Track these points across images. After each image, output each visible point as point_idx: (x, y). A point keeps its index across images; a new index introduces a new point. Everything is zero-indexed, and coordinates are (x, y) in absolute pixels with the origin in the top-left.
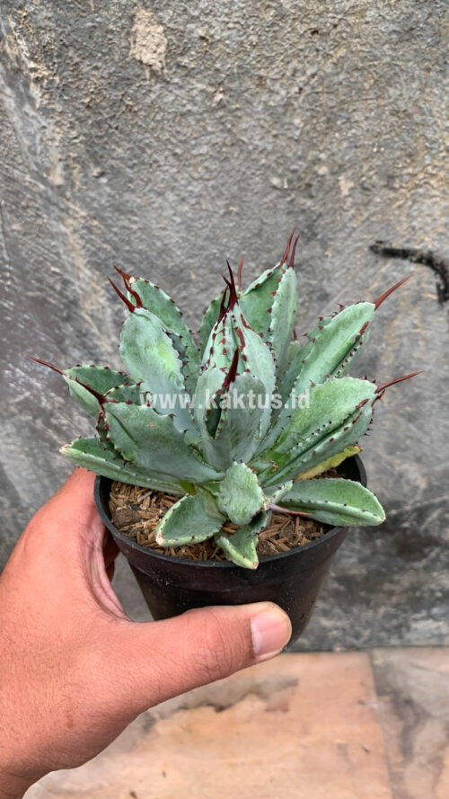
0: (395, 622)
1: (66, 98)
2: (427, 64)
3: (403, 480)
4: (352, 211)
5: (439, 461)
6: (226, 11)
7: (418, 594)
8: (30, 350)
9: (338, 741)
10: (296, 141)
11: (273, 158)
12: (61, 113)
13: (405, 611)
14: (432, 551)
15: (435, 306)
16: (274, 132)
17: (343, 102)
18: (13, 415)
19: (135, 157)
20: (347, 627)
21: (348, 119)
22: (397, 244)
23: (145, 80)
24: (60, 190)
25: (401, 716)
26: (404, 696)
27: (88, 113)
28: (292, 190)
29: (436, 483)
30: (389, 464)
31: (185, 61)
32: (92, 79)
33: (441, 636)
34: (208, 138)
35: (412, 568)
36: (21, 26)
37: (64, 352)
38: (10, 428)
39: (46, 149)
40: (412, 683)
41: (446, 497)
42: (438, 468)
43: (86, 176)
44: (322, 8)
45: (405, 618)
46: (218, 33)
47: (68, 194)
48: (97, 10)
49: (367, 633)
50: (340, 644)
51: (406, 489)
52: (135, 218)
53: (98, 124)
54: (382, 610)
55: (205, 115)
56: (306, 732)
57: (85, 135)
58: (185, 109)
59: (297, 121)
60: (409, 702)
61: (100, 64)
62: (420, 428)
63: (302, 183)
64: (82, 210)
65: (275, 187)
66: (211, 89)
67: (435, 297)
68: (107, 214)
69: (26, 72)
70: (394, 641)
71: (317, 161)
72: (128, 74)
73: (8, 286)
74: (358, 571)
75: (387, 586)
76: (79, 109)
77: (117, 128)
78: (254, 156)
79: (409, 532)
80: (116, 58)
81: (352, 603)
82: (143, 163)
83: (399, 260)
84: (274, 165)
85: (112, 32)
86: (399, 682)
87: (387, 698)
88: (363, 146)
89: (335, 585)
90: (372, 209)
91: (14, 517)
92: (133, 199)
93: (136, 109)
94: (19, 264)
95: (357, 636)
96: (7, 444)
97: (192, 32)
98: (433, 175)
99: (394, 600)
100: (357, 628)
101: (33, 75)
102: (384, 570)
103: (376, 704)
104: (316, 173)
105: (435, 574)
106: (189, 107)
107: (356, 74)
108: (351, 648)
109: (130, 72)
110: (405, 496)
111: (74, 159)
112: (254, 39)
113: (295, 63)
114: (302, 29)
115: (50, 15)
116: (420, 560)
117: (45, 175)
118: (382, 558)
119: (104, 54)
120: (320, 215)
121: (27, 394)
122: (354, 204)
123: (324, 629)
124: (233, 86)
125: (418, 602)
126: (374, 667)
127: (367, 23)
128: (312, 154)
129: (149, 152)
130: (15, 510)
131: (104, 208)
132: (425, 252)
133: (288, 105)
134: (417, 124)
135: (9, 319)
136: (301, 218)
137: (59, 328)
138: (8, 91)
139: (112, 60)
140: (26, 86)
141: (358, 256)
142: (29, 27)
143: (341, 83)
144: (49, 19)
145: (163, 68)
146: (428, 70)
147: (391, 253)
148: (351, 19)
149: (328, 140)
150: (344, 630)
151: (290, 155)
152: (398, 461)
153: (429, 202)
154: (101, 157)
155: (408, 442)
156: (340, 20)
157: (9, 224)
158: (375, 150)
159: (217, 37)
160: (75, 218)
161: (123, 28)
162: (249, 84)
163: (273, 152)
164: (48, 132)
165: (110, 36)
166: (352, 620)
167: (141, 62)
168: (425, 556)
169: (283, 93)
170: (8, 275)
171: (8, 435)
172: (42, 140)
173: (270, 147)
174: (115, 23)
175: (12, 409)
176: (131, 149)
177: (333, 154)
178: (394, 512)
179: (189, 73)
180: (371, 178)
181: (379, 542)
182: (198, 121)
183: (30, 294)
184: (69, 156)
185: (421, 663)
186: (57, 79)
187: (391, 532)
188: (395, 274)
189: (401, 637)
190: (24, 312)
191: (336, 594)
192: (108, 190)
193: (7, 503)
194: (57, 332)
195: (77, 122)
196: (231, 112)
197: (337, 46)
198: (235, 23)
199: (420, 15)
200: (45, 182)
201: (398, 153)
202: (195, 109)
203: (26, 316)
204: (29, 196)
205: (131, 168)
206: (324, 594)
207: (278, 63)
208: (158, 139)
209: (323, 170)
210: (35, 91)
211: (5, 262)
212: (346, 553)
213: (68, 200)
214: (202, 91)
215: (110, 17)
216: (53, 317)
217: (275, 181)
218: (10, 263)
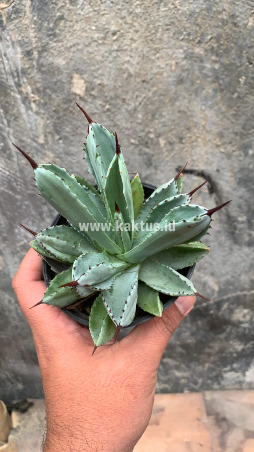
0: (214, 373)
1: (46, 108)
2: (190, 93)
3: (207, 286)
4: (166, 154)
5: (223, 275)
6: (108, 74)
7: (224, 355)
8: (27, 219)
9: (186, 440)
10: (140, 124)
11: (131, 132)
12: (44, 114)
13: (219, 366)
14: (227, 328)
15: (208, 196)
16: (131, 120)
17: (157, 108)
18: (18, 252)
19: (74, 131)
20: (190, 376)
21: (161, 115)
22: (188, 168)
23: (77, 100)
24: (42, 145)
25: (220, 426)
26: (222, 416)
27: (54, 114)
28: (140, 144)
29: (223, 287)
30: (199, 277)
31: (93, 93)
32: (57, 101)
33: (241, 383)
34: (104, 123)
35: (219, 339)
36: (29, 81)
37: (43, 219)
38: (16, 259)
39: (37, 129)
40: (226, 409)
41: (229, 295)
42: (223, 279)
43: (53, 139)
44: (145, 73)
45: (220, 371)
46: (105, 82)
47: (46, 147)
48: (58, 75)
49: (200, 381)
50: (187, 388)
51: (209, 291)
52: (74, 157)
53: (58, 118)
54: (207, 365)
55: (103, 114)
56: (168, 435)
57: (54, 123)
58: (93, 112)
59: (140, 116)
60: (224, 419)
61: (59, 95)
62: (211, 257)
63: (144, 142)
64: (52, 153)
65: (132, 144)
66: (104, 104)
67: (207, 191)
68: (63, 156)
69: (30, 98)
70: (216, 386)
71: (149, 132)
72: (70, 98)
73: (20, 189)
74: (191, 341)
75: (207, 350)
76: (50, 112)
77: (67, 120)
78: (124, 130)
79: (214, 316)
80: (66, 92)
81: (190, 361)
82: (77, 134)
83: (189, 175)
84: (132, 135)
85: (64, 83)
86: (219, 409)
87: (212, 417)
88: (168, 126)
89: (180, 350)
90: (174, 152)
91: (16, 309)
92: (73, 149)
93: (74, 112)
94: (24, 178)
95: (196, 383)
96: (14, 267)
97: (95, 82)
98: (198, 137)
99: (212, 359)
100: (195, 377)
101: (33, 99)
102: (204, 340)
103: (206, 420)
104: (149, 138)
105: (231, 342)
106: (96, 111)
107: (162, 97)
108: (193, 390)
109: (72, 97)
110: (209, 295)
111: (49, 133)
112: (120, 84)
113: (137, 93)
114: (138, 80)
115: (40, 77)
116: (222, 333)
117: (36, 139)
118: (202, 332)
119: (61, 91)
120: (153, 155)
121: (25, 241)
122: (167, 150)
123: (178, 379)
124: (113, 102)
125: (225, 360)
126: (205, 401)
127: (164, 78)
128: (147, 129)
129: (80, 129)
130: (17, 305)
131: (61, 153)
132: (200, 171)
133: (135, 109)
134: (189, 116)
135: (19, 204)
136: (145, 157)
137: (41, 208)
138: (22, 105)
139: (64, 94)
140: (30, 103)
141: (171, 173)
142: (32, 82)
143: (156, 101)
144: (39, 78)
145: (84, 96)
146: (190, 95)
147: (185, 172)
148: (158, 76)
149: (153, 123)
150: (188, 378)
151: (138, 129)
152: (202, 275)
153: (198, 149)
154: (60, 132)
155: (206, 265)
156: (153, 77)
157: (21, 160)
158: (173, 127)
159: (106, 84)
160: (49, 158)
161: (68, 81)
162: (119, 101)
163: (131, 129)
164: (38, 122)
165: (63, 84)
166: (191, 372)
167: (75, 94)
168: (224, 331)
169: (133, 104)
170: (19, 183)
171: (16, 263)
172: (35, 125)
173: (129, 127)
174: (65, 79)
175: (18, 249)
176: (72, 128)
177: (156, 130)
178: (204, 304)
179: (94, 97)
180: (172, 139)
181: (200, 323)
182: (99, 117)
183: (29, 192)
184: (46, 132)
185: (231, 398)
186: (42, 101)
187: (205, 317)
188: (188, 181)
189: (219, 384)
190: (26, 200)
191: (181, 355)
192: (63, 145)
193: (13, 301)
194: (40, 210)
195: (50, 118)
196: (113, 112)
197: (153, 86)
198: (113, 79)
199: (184, 75)
200: (36, 142)
201: (183, 128)
202: (98, 112)
203: (26, 203)
204: (29, 148)
205: (73, 135)
206: (175, 355)
207: (130, 93)
208: (83, 124)
209: (152, 136)
210: (33, 106)
211: (18, 177)
212: (184, 329)
213: (46, 150)
214: (101, 105)
215: (63, 78)
216: (38, 203)
217: (133, 141)
218: (20, 178)
